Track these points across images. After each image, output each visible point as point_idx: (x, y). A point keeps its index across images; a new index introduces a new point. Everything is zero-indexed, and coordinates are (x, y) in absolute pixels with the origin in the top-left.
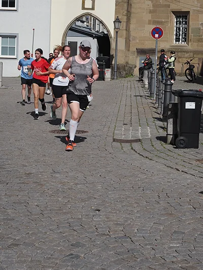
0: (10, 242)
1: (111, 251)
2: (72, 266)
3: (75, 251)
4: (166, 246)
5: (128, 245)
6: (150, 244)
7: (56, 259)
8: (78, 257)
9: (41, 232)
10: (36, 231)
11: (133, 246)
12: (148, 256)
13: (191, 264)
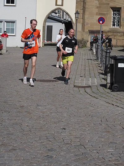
0: (11, 147)
1: (72, 154)
2: (48, 162)
3: (50, 154)
4: (105, 151)
5: (82, 150)
6: (96, 150)
7: (39, 158)
8: (52, 157)
9: (30, 142)
10: (27, 141)
11: (85, 151)
12: (94, 157)
13: (120, 162)
